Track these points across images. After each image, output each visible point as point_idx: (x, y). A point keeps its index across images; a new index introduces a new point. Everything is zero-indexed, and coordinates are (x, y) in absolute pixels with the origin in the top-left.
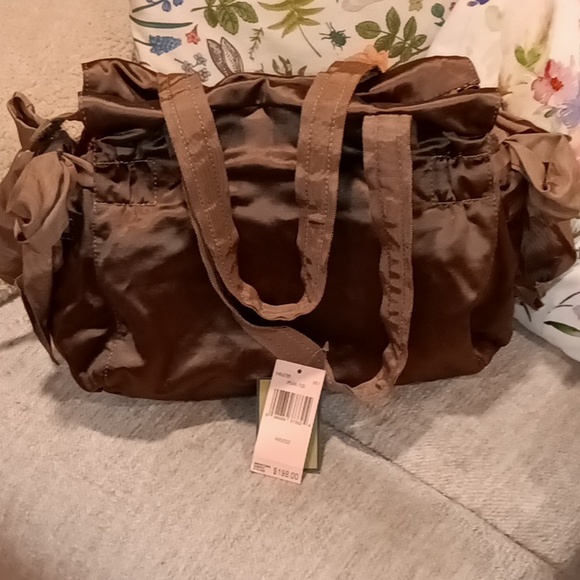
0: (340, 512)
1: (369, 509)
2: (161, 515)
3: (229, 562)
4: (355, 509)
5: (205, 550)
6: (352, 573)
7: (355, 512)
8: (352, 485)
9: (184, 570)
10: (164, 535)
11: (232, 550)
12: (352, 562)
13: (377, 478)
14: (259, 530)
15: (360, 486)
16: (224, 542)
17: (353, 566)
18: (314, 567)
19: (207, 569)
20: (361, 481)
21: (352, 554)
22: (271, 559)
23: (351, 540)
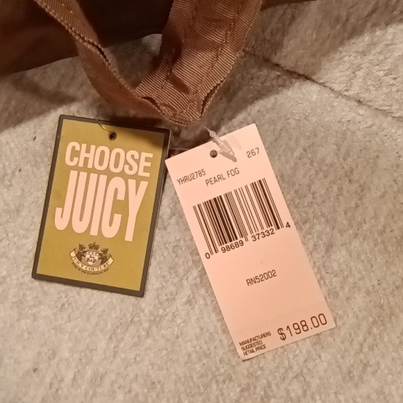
0: (329, 247)
1: (382, 233)
2: (12, 291)
3: (147, 362)
4: (356, 235)
5: (102, 345)
6: (373, 362)
7: (356, 243)
8: (340, 189)
9: (74, 379)
10: (25, 323)
11: (149, 341)
12: (370, 340)
13: (382, 162)
14: (189, 302)
15: (355, 186)
16: (132, 329)
17: (371, 348)
18: (301, 359)
19: (113, 377)
20: (355, 176)
21: (365, 326)
22: (221, 352)
23: (360, 300)
